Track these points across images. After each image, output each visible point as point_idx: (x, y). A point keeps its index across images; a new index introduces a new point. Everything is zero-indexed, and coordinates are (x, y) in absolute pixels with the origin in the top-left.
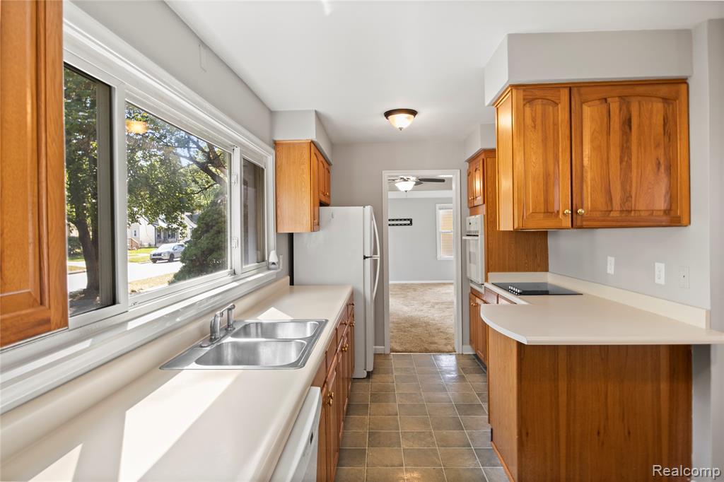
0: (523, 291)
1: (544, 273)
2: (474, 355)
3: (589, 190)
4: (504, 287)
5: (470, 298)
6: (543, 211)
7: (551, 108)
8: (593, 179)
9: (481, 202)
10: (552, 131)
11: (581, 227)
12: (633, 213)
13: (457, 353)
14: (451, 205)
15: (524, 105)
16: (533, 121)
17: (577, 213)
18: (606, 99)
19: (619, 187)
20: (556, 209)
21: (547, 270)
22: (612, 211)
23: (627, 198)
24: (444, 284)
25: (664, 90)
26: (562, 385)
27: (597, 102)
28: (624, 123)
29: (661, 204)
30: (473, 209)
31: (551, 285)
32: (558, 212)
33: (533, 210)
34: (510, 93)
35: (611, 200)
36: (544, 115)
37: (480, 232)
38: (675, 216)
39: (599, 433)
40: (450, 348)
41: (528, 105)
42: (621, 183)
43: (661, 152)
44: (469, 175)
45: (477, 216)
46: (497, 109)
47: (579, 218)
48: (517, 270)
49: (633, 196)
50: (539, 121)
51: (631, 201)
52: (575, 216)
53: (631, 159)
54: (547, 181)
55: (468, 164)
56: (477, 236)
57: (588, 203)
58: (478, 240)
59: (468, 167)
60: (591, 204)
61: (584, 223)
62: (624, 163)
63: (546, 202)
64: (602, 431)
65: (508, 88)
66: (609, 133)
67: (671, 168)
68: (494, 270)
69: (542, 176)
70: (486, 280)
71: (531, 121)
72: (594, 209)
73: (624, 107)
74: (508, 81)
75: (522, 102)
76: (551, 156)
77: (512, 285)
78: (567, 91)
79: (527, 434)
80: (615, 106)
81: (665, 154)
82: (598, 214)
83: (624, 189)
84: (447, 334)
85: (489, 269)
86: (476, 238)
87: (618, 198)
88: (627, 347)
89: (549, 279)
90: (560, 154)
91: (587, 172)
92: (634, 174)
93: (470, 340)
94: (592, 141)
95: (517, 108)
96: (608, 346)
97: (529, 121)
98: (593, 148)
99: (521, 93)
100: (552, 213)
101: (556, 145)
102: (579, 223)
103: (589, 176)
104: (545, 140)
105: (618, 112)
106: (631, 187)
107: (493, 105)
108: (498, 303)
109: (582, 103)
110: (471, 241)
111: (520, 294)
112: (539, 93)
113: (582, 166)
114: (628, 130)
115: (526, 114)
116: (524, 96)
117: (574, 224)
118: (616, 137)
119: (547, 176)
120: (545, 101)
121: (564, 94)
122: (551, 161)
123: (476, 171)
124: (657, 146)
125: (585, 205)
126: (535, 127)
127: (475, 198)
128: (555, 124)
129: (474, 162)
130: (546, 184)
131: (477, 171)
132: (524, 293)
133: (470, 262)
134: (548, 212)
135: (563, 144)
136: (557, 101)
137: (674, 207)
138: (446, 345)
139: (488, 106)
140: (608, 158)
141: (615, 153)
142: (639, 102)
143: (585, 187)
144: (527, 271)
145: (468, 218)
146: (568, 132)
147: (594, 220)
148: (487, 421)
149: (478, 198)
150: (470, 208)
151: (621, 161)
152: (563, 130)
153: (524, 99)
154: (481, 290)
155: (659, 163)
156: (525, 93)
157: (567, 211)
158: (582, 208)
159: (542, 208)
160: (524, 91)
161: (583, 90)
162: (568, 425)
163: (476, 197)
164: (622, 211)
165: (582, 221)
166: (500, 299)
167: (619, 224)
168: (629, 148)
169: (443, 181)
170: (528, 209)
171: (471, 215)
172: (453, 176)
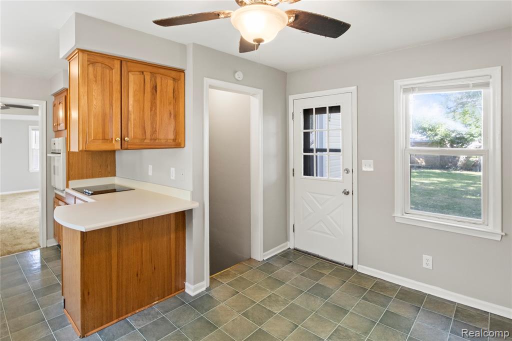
0: (94, 192)
1: (113, 177)
2: (57, 245)
3: (132, 126)
4: (81, 191)
5: (54, 202)
6: (101, 138)
7: (108, 71)
8: (135, 120)
9: (64, 128)
10: (108, 86)
11: (127, 149)
12: (157, 141)
13: (42, 247)
14: (37, 127)
15: (88, 65)
16: (95, 78)
17: (124, 140)
18: (143, 72)
19: (150, 126)
20: (110, 137)
21: (115, 175)
22: (145, 139)
23: (154, 132)
24: (31, 192)
25: (173, 74)
26: (114, 252)
27: (138, 73)
28: (153, 88)
29: (171, 136)
30: (58, 133)
31: (117, 185)
32: (112, 139)
33: (94, 137)
34: (78, 54)
35: (145, 132)
36: (103, 74)
37: (62, 151)
38: (177, 143)
39: (137, 275)
40: (35, 245)
41: (91, 65)
42: (151, 123)
43: (172, 107)
44: (54, 106)
45: (60, 138)
46: (70, 63)
47: (126, 143)
48: (93, 177)
49: (157, 130)
50: (99, 78)
51: (156, 134)
52: (123, 141)
53: (156, 110)
54: (105, 119)
55: (53, 97)
56: (60, 153)
57: (131, 134)
58: (60, 157)
59: (54, 100)
60: (133, 135)
61: (129, 146)
62: (153, 112)
63: (104, 132)
64: (139, 273)
65: (75, 50)
66: (144, 93)
67: (176, 117)
68: (74, 179)
69: (101, 114)
70: (67, 186)
71: (93, 77)
72: (135, 138)
73: (153, 79)
74: (75, 46)
75: (86, 63)
76: (107, 102)
77: (87, 188)
78: (119, 62)
79: (89, 293)
80: (148, 78)
81: (174, 109)
82: (137, 141)
83: (152, 127)
84: (34, 233)
85: (69, 177)
86: (59, 155)
87: (149, 132)
88: (153, 218)
89: (116, 181)
90: (114, 102)
91: (131, 114)
92: (158, 118)
93: (54, 234)
94: (135, 96)
95: (83, 65)
96: (143, 220)
97: (91, 76)
98: (135, 101)
99: (86, 57)
100: (108, 140)
101: (111, 95)
102: (126, 147)
103: (132, 117)
104: (103, 90)
105: (149, 81)
106: (156, 125)
107: (66, 59)
108: (75, 203)
109: (128, 72)
110: (56, 158)
111: (92, 194)
112: (100, 59)
113: (128, 111)
114: (155, 93)
115: (89, 71)
116: (88, 58)
117: (123, 147)
118: (148, 95)
119: (104, 115)
120: (103, 65)
121: (117, 64)
122: (107, 106)
123: (59, 104)
124: (170, 103)
125: (129, 136)
126: (96, 81)
127: (58, 125)
128: (111, 82)
129: (58, 97)
130: (104, 120)
131: (61, 104)
132: (95, 193)
133: (54, 174)
134: (104, 139)
135: (116, 95)
136: (112, 67)
137: (177, 138)
138: (31, 243)
139: (62, 58)
140: (144, 107)
141: (147, 105)
142: (161, 78)
143: (129, 124)
144: (101, 177)
145: (53, 140)
146: (119, 88)
147: (136, 145)
148: (61, 294)
149: (61, 125)
150: (55, 132)
151: (151, 110)
152: (116, 87)
153: (88, 61)
154: (63, 195)
155: (171, 113)
156: (89, 57)
157: (118, 139)
158: (128, 137)
159: (100, 136)
160: (88, 55)
161: (129, 64)
162: (118, 277)
163: (60, 124)
164: (151, 139)
165: (128, 145)
166: (77, 200)
167: (149, 147)
168: (155, 103)
169: (32, 108)
170: (90, 137)
171: (56, 137)
172: (40, 105)
